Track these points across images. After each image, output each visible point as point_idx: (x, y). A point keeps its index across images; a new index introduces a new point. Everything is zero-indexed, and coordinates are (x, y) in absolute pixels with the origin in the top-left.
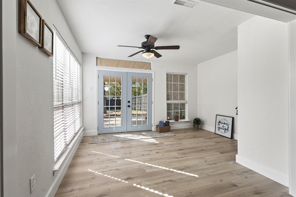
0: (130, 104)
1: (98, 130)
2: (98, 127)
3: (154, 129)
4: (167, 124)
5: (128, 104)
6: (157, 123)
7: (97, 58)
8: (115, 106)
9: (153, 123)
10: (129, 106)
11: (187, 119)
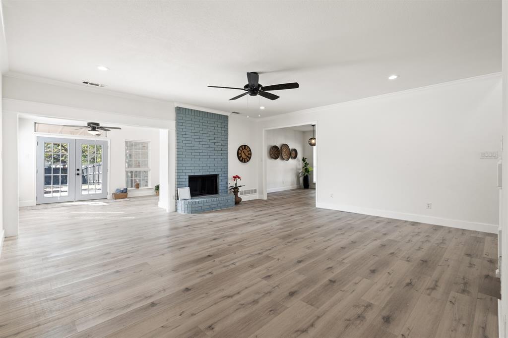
0: (80, 172)
1: (36, 200)
2: (36, 197)
3: (109, 196)
4: (125, 191)
5: (77, 172)
6: (114, 191)
7: (35, 123)
8: (60, 175)
9: (108, 191)
10: (78, 174)
11: (150, 186)
